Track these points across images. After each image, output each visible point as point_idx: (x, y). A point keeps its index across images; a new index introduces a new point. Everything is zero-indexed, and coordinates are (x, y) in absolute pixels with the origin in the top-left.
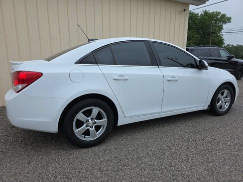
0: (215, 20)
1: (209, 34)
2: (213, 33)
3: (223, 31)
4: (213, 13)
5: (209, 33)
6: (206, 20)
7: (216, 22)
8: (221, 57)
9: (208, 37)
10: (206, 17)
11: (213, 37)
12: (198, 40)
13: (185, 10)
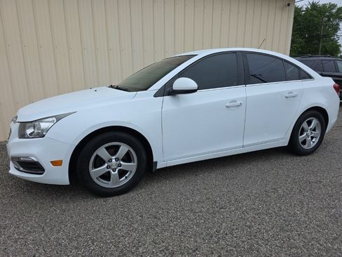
0: (327, 16)
1: (318, 38)
2: (324, 36)
3: (339, 33)
4: (324, 5)
5: (319, 35)
6: (314, 16)
7: (329, 20)
8: (339, 72)
9: (316, 42)
10: (314, 12)
11: (324, 42)
12: (301, 47)
13: (289, 5)
